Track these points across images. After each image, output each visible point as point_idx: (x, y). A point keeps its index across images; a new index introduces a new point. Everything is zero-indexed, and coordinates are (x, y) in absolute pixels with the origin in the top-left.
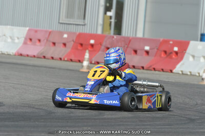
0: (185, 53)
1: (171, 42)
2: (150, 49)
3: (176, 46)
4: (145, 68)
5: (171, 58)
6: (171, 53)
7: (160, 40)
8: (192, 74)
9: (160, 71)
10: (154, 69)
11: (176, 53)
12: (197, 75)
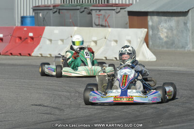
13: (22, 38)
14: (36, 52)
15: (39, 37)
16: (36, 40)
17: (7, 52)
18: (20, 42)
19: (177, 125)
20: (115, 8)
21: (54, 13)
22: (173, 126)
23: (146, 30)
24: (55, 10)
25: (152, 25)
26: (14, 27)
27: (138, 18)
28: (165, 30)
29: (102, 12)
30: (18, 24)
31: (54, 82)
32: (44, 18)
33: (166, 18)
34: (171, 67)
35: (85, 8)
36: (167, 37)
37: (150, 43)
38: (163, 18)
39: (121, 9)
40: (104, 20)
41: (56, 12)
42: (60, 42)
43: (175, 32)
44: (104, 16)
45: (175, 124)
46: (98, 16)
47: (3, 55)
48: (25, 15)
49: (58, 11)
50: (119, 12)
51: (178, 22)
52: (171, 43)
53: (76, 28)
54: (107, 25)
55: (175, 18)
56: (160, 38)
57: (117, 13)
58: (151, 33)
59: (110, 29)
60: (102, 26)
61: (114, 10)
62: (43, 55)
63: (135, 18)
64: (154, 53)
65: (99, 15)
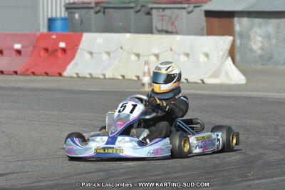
0: (77, 49)
1: (54, 37)
2: (22, 47)
3: (63, 41)
4: (19, 73)
5: (57, 57)
6: (56, 50)
7: (36, 35)
8: (94, 76)
9: (42, 75)
10: (33, 73)
11: (64, 50)
12: (102, 77)
13: (50, 49)
14: (70, 71)
15: (74, 48)
16: (69, 53)
17: (28, 70)
18: (47, 55)
19: (274, 179)
20: (186, 6)
21: (96, 13)
22: (270, 180)
23: (231, 38)
24: (98, 9)
25: (241, 31)
26: (38, 34)
27: (220, 21)
28: (260, 39)
29: (167, 12)
30: (43, 29)
31: (95, 114)
32: (82, 21)
33: (260, 20)
34: (268, 92)
35: (142, 6)
36: (262, 48)
37: (238, 57)
38: (257, 21)
39: (195, 7)
40: (170, 23)
41: (99, 11)
42: (105, 57)
43: (274, 41)
44: (170, 18)
45: (271, 177)
46: (161, 18)
47: (20, 75)
48: (54, 16)
49: (102, 10)
50: (192, 11)
51: (278, 26)
52: (267, 58)
53: (128, 35)
54: (174, 30)
55: (274, 21)
56: (252, 50)
57: (189, 13)
58: (238, 42)
59: (178, 37)
60: (167, 32)
61: (184, 8)
62: (80, 75)
63: (216, 21)
64: (243, 72)
65: (162, 16)
